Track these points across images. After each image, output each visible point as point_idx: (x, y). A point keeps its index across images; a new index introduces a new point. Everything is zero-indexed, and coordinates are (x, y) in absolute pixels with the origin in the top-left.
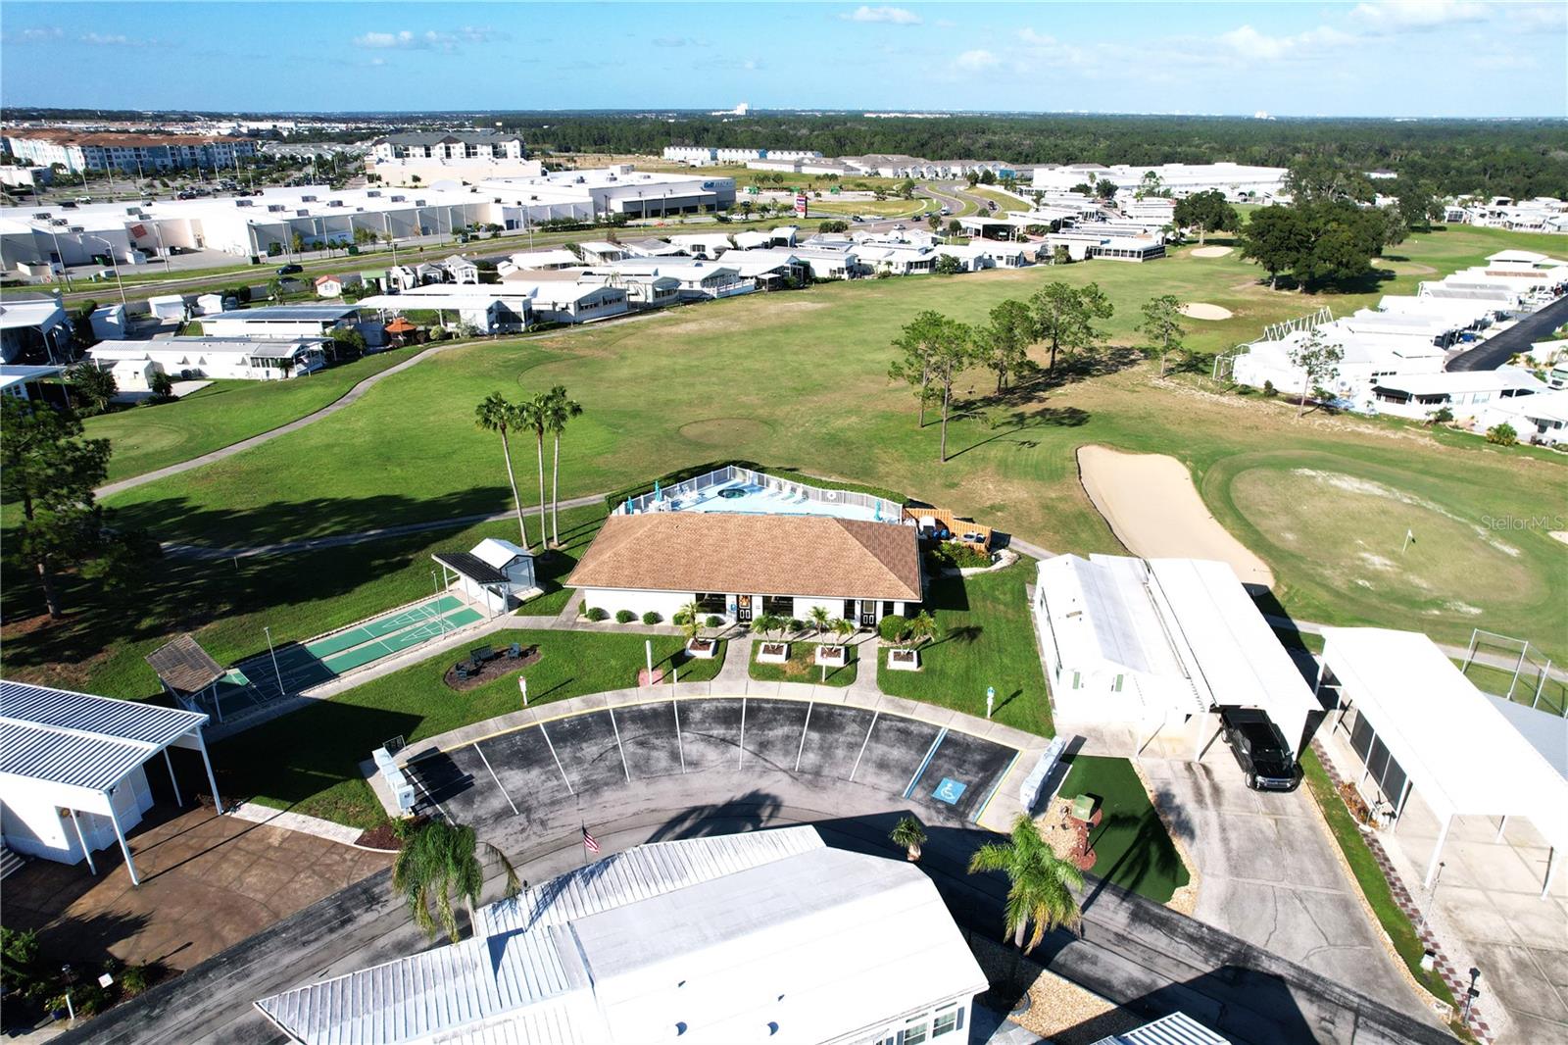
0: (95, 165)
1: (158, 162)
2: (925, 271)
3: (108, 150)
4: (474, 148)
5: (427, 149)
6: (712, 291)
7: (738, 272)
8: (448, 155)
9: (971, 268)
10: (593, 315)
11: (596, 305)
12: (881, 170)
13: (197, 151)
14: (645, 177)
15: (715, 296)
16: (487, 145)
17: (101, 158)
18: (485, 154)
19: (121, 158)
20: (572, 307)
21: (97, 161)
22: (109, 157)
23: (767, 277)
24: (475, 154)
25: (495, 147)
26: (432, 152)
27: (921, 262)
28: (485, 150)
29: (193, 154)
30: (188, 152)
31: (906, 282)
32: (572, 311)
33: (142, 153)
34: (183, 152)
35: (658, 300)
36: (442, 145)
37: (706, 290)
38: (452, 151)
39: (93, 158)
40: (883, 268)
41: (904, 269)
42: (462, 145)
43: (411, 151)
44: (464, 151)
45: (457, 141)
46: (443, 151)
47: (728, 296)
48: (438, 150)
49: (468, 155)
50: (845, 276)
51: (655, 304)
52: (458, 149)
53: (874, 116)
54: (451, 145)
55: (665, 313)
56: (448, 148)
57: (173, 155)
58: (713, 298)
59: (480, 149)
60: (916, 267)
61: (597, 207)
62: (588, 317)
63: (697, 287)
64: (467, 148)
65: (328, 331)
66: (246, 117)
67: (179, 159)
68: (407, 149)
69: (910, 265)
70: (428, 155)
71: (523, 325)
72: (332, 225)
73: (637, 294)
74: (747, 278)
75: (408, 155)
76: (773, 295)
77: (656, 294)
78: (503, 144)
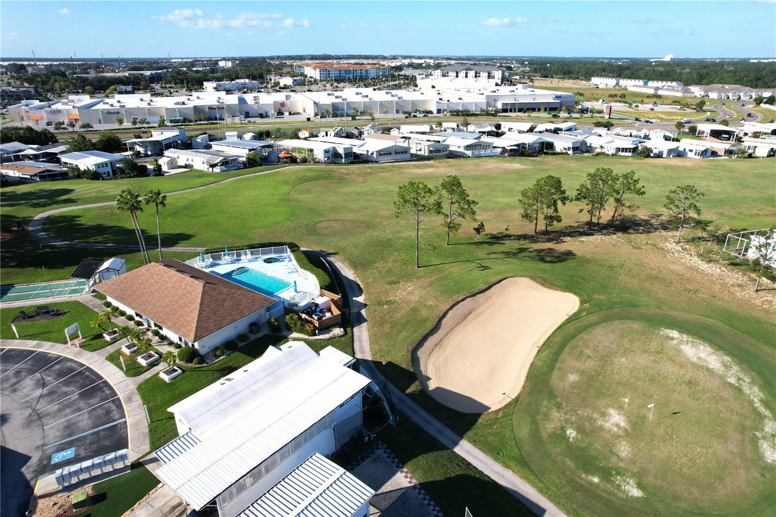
0: (323, 77)
1: (347, 76)
2: (630, 154)
3: (329, 71)
4: (479, 73)
5: (457, 73)
6: (469, 153)
7: (492, 144)
8: (466, 76)
9: (665, 155)
10: (389, 159)
11: (390, 154)
12: (710, 94)
13: (363, 72)
14: (531, 91)
15: (471, 156)
16: (485, 72)
17: (326, 74)
18: (484, 77)
19: (333, 74)
20: (375, 153)
21: (324, 76)
22: (329, 74)
23: (509, 148)
24: (479, 76)
25: (489, 73)
26: (459, 75)
27: (627, 149)
28: (484, 75)
29: (361, 73)
30: (359, 72)
31: (614, 160)
32: (375, 155)
33: (342, 72)
34: (358, 72)
35: (431, 154)
36: (464, 71)
37: (466, 152)
38: (469, 75)
39: (323, 74)
40: (599, 150)
41: (614, 152)
42: (474, 72)
43: (449, 74)
44: (474, 75)
45: (472, 70)
46: (464, 75)
47: (479, 157)
48: (462, 74)
49: (476, 77)
50: (570, 152)
51: (429, 156)
52: (472, 74)
53: (756, 61)
54: (468, 72)
55: (432, 162)
56: (467, 73)
57: (353, 73)
58: (469, 157)
59: (482, 74)
60: (622, 151)
61: (488, 104)
62: (382, 159)
63: (462, 150)
64: (476, 73)
65: (251, 153)
66: (405, 57)
67: (355, 75)
68: (448, 73)
69: (618, 150)
70: (457, 76)
71: (343, 160)
72: (354, 106)
73: (420, 150)
74: (497, 147)
75: (448, 76)
76: (510, 158)
77: (431, 152)
78: (494, 72)
